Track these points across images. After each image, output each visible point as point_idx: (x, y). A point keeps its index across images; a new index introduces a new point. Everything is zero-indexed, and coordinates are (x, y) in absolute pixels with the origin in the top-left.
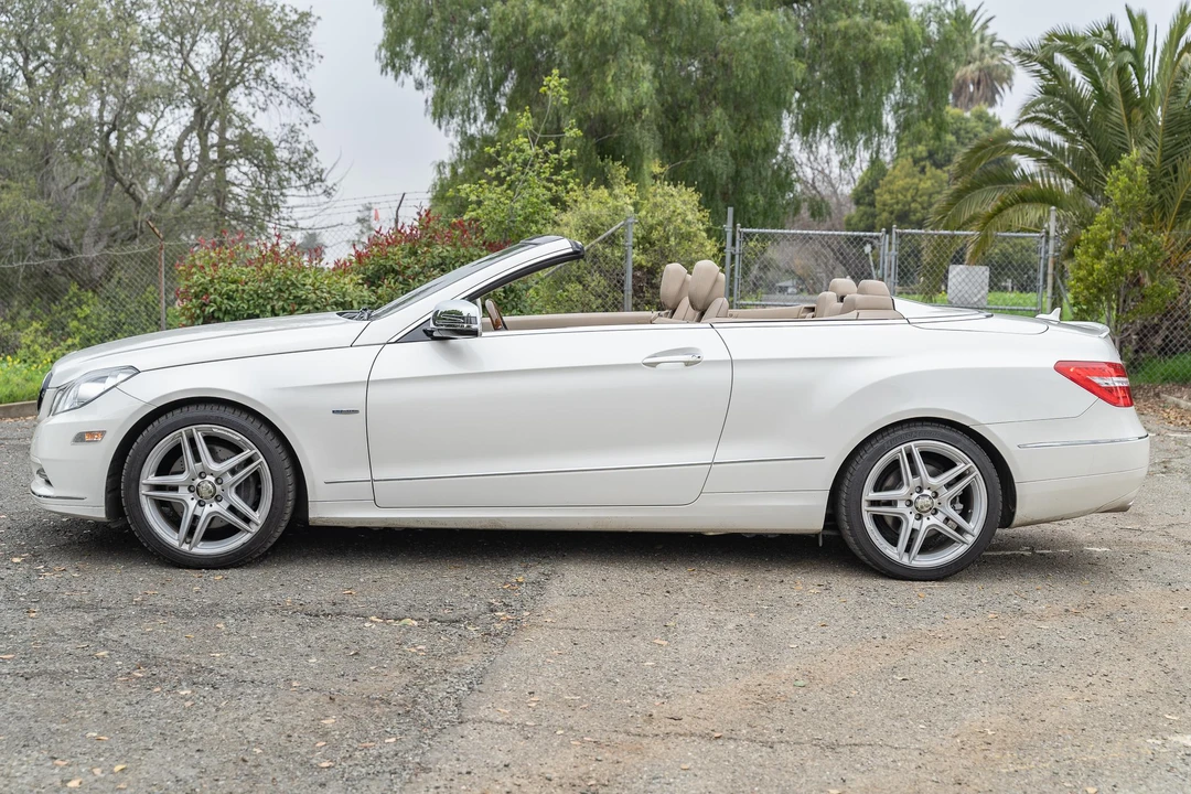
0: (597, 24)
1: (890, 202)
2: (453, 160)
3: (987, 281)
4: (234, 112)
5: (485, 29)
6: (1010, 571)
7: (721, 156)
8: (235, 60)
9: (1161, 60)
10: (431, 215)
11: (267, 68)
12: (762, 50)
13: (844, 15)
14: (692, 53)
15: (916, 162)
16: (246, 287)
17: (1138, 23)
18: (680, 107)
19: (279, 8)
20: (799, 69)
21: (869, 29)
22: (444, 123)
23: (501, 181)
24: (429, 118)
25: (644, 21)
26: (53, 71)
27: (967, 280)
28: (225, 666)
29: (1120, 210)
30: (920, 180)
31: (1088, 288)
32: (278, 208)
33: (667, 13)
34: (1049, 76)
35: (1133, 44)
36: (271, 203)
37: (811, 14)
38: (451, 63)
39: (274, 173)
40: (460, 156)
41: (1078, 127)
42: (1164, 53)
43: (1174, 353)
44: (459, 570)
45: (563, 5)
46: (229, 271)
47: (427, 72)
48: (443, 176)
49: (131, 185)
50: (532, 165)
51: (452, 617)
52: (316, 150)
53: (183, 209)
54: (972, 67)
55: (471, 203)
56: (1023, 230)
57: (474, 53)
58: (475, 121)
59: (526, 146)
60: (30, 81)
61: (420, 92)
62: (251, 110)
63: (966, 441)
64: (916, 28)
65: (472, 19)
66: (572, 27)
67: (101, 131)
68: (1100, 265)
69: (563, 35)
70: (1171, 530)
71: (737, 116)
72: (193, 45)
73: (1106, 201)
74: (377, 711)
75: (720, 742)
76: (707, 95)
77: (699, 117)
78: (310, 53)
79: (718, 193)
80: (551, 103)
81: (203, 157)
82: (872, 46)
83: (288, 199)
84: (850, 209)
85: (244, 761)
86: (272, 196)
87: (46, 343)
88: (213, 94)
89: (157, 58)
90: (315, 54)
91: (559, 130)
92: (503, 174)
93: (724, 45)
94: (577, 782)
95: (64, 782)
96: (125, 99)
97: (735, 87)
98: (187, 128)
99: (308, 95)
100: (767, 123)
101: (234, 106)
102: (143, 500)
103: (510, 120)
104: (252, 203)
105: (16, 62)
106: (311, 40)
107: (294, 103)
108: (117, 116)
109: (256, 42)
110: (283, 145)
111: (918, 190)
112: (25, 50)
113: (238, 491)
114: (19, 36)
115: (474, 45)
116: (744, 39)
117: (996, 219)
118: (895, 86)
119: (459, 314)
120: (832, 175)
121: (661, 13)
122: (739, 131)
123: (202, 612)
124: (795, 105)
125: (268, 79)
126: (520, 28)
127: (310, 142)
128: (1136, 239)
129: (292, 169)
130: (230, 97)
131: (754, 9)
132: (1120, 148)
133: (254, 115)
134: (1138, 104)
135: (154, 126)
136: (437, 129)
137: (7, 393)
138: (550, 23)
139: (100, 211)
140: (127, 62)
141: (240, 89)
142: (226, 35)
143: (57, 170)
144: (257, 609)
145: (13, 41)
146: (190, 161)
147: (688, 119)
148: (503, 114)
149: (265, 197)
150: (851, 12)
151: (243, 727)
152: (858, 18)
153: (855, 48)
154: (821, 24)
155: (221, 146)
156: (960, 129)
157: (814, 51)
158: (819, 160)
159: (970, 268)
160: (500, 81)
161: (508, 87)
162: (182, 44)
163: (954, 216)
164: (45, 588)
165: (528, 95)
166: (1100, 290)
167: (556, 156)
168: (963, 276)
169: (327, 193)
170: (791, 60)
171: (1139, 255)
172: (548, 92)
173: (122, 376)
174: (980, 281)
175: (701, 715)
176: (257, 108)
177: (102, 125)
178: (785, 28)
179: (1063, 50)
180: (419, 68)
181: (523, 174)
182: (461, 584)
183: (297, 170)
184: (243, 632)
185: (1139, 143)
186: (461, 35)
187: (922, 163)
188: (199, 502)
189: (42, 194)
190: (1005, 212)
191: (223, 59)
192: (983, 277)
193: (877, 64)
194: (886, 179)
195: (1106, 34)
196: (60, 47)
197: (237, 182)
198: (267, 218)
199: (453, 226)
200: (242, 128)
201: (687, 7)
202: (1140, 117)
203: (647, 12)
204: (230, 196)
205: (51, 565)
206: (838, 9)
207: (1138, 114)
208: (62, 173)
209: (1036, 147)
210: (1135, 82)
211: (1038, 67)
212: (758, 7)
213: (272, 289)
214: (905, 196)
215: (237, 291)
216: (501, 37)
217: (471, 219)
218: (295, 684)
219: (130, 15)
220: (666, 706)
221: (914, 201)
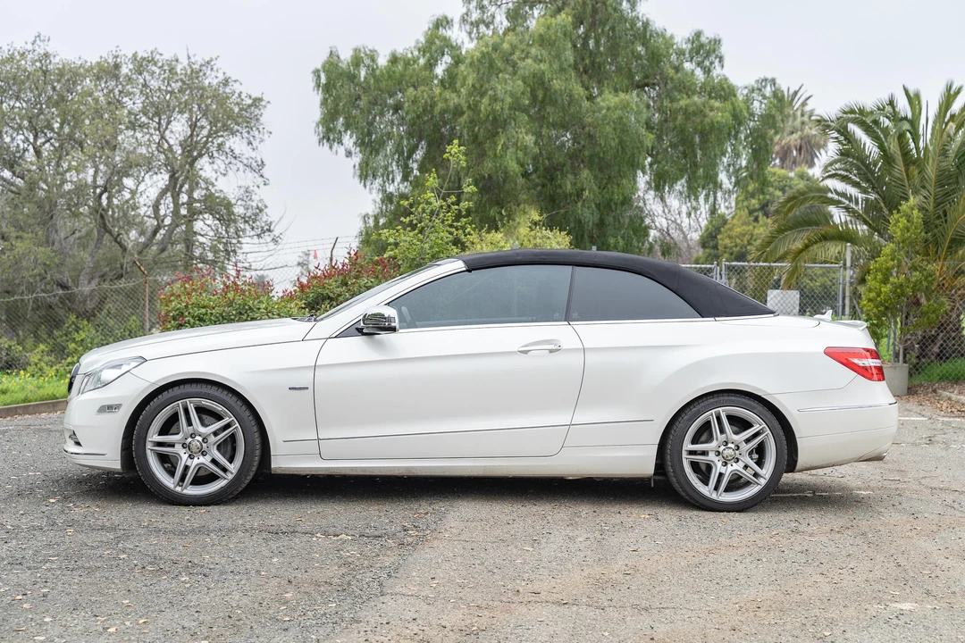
0: (489, 105)
1: (729, 245)
2: (376, 212)
3: (798, 302)
4: (200, 177)
5: (400, 109)
6: (794, 506)
7: (588, 208)
8: (201, 136)
9: (933, 128)
10: (358, 255)
11: (227, 142)
12: (620, 124)
13: (685, 96)
14: (565, 127)
15: (751, 212)
16: (214, 311)
17: (914, 100)
18: (556, 170)
19: (236, 95)
20: (649, 139)
21: (704, 107)
22: (368, 183)
23: (413, 227)
24: (357, 180)
25: (527, 102)
26: (57, 145)
27: (782, 302)
28: (212, 563)
29: (901, 245)
30: (754, 227)
31: (877, 307)
32: (236, 253)
33: (545, 95)
34: (844, 142)
35: (910, 115)
36: (230, 249)
37: (659, 95)
38: (374, 137)
39: (232, 225)
40: (381, 209)
41: (868, 181)
42: (935, 122)
43: (947, 358)
44: (381, 506)
45: (462, 90)
46: (200, 299)
47: (355, 143)
48: (368, 225)
49: (119, 235)
50: (438, 215)
51: (376, 533)
52: (266, 207)
53: (159, 254)
54: (795, 136)
55: (390, 244)
56: (825, 262)
57: (392, 128)
58: (393, 181)
59: (432, 200)
60: (38, 153)
61: (349, 159)
62: (214, 175)
63: (760, 408)
64: (742, 106)
65: (390, 101)
66: (469, 107)
67: (94, 192)
68: (886, 289)
69: (463, 113)
70: (923, 481)
71: (600, 176)
72: (169, 123)
73: (891, 238)
74: (322, 589)
75: (567, 606)
76: (577, 160)
77: (570, 176)
78: (261, 129)
79: (586, 237)
80: (453, 165)
81: (176, 213)
82: (707, 120)
83: (243, 246)
84: (698, 251)
85: (230, 617)
86: (231, 243)
87: (51, 361)
88: (184, 163)
89: (139, 135)
90: (265, 131)
91: (460, 187)
92: (415, 222)
93: (590, 120)
94: (464, 628)
95: (105, 629)
96: (114, 167)
97: (599, 153)
98: (163, 190)
99: (260, 163)
100: (624, 181)
101: (201, 172)
102: (149, 453)
103: (421, 181)
104: (214, 250)
105: (27, 139)
106: (262, 119)
107: (248, 170)
108: (108, 181)
109: (219, 121)
110: (239, 203)
111: (752, 235)
112: (35, 129)
113: (219, 448)
114: (31, 118)
115: (392, 122)
116: (605, 116)
117: (804, 253)
118: (726, 151)
119: (382, 316)
120: (683, 225)
121: (540, 95)
122: (602, 188)
123: (192, 531)
124: (648, 167)
125: (227, 150)
126: (429, 108)
127: (261, 200)
128: (914, 268)
129: (246, 222)
130: (198, 165)
131: (613, 92)
132: (901, 197)
133: (216, 180)
134: (915, 162)
135: (137, 189)
136: (363, 188)
137: (23, 397)
138: (451, 104)
139: (93, 257)
140: (116, 138)
141: (205, 159)
142: (194, 116)
143: (60, 223)
144: (234, 529)
145: (26, 123)
146: (165, 216)
147: (562, 178)
148: (416, 177)
149: (226, 244)
150: (690, 93)
151: (227, 598)
152: (696, 98)
153: (693, 122)
154: (666, 103)
155: (190, 204)
156: (785, 186)
157: (662, 125)
158: (672, 212)
159: (784, 292)
160: (412, 151)
161: (419, 155)
162: (159, 123)
163: (771, 251)
164: (76, 517)
165: (434, 160)
166: (887, 308)
167: (457, 207)
168: (779, 298)
169: (275, 241)
170: (643, 131)
171: (917, 281)
172: (450, 158)
173: (134, 364)
174: (792, 302)
175: (554, 590)
176: (219, 174)
177: (95, 187)
178: (637, 106)
179: (854, 121)
180: (349, 140)
181: (430, 221)
182: (382, 514)
183: (251, 223)
184: (224, 543)
185: (916, 192)
186: (382, 114)
187: (756, 214)
188: (190, 455)
189: (47, 242)
190: (811, 248)
191: (192, 135)
192: (795, 299)
193: (711, 134)
194: (727, 227)
195: (888, 109)
196: (61, 127)
197: (202, 233)
198: (226, 262)
199: (377, 263)
200: (207, 189)
201: (561, 90)
202: (916, 172)
203: (529, 95)
204: (197, 243)
205: (78, 504)
206: (680, 91)
207: (914, 171)
208: (64, 225)
209: (836, 197)
210: (912, 145)
211: (836, 135)
212: (616, 91)
213: (234, 312)
214: (742, 241)
215: (206, 314)
216: (414, 115)
217: (390, 257)
218: (263, 573)
219: (118, 101)
220: (529, 586)
221: (750, 244)
